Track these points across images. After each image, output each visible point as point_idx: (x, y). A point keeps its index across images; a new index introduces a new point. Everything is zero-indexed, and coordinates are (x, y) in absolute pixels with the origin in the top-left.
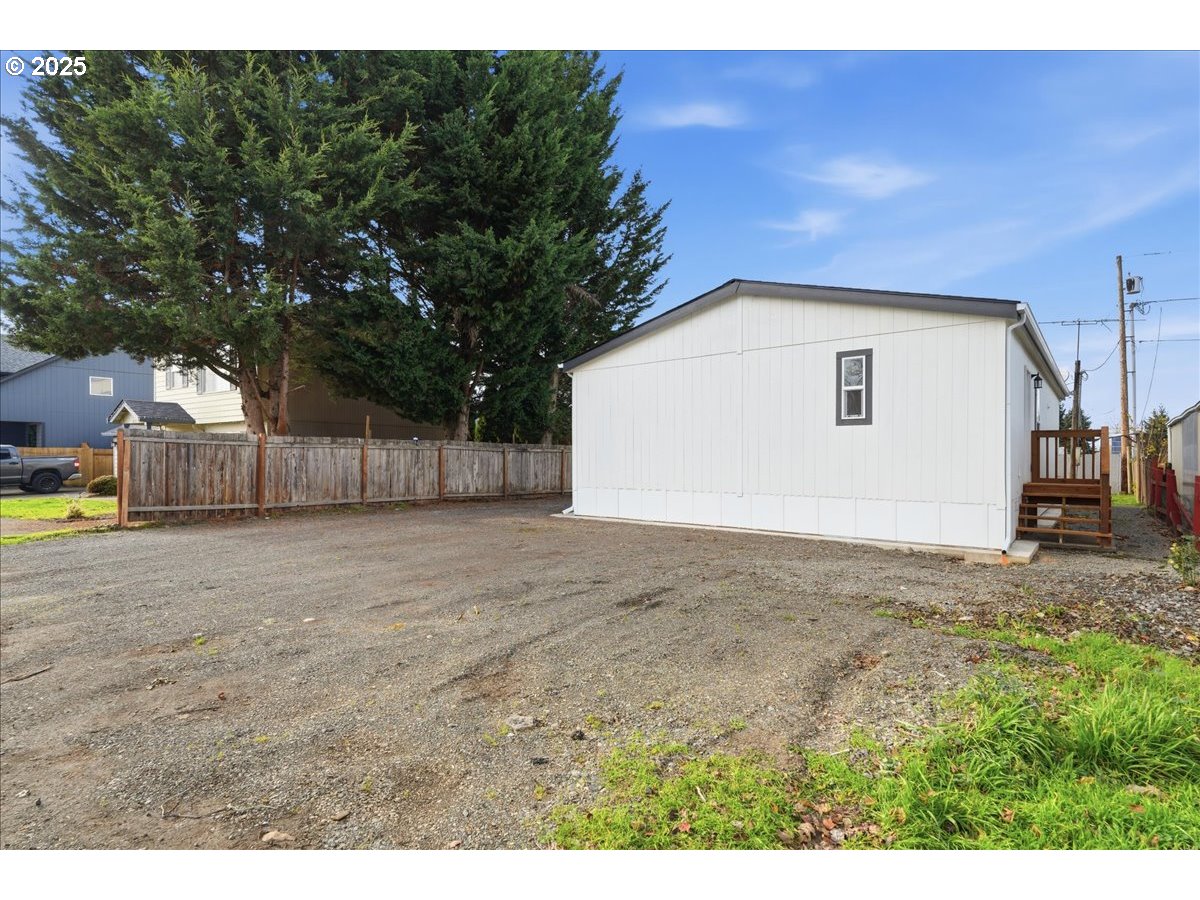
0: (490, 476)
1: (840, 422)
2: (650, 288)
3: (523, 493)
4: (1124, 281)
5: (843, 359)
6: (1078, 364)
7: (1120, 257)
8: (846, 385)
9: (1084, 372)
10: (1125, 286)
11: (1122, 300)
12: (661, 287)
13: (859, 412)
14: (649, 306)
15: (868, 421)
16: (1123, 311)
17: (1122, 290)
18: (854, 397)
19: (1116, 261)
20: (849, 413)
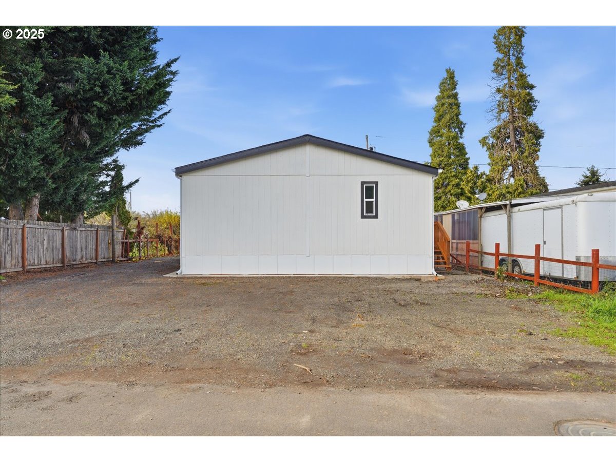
0: (54, 251)
1: (363, 217)
2: (157, 114)
3: (75, 263)
5: (365, 185)
7: (367, 136)
8: (366, 198)
12: (166, 114)
13: (372, 212)
14: (159, 126)
15: (376, 217)
18: (369, 205)
20: (367, 212)
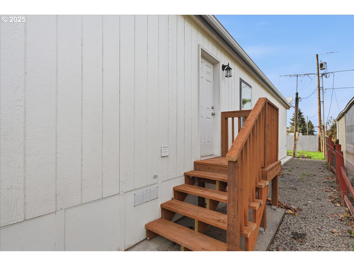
4: (319, 65)
6: (297, 94)
7: (317, 55)
9: (300, 98)
10: (319, 66)
11: (318, 72)
16: (319, 77)
17: (318, 68)
19: (316, 56)
